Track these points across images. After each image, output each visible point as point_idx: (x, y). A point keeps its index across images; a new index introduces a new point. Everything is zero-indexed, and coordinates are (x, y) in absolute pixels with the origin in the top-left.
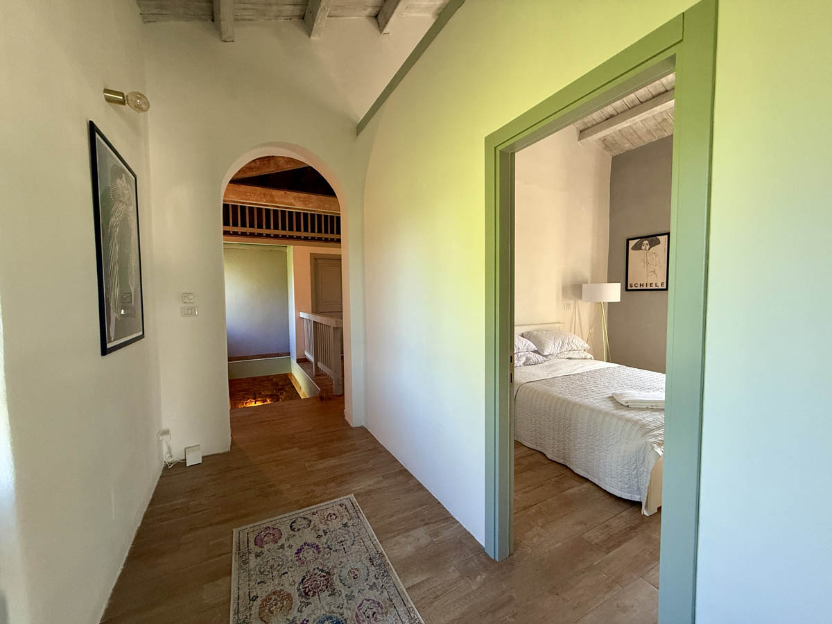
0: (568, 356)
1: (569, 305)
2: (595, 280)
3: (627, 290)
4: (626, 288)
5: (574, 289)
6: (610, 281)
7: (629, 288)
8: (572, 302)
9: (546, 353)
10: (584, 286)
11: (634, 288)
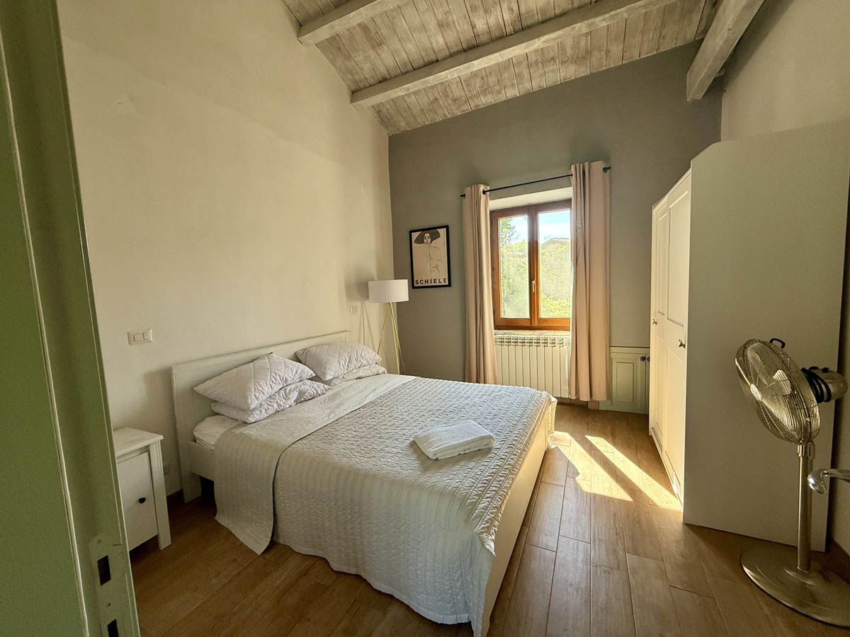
0: (358, 376)
1: (355, 308)
2: (382, 277)
3: (414, 287)
4: (413, 286)
5: (360, 288)
6: (396, 278)
7: (415, 285)
8: (358, 304)
9: (328, 377)
10: (370, 283)
11: (419, 285)
